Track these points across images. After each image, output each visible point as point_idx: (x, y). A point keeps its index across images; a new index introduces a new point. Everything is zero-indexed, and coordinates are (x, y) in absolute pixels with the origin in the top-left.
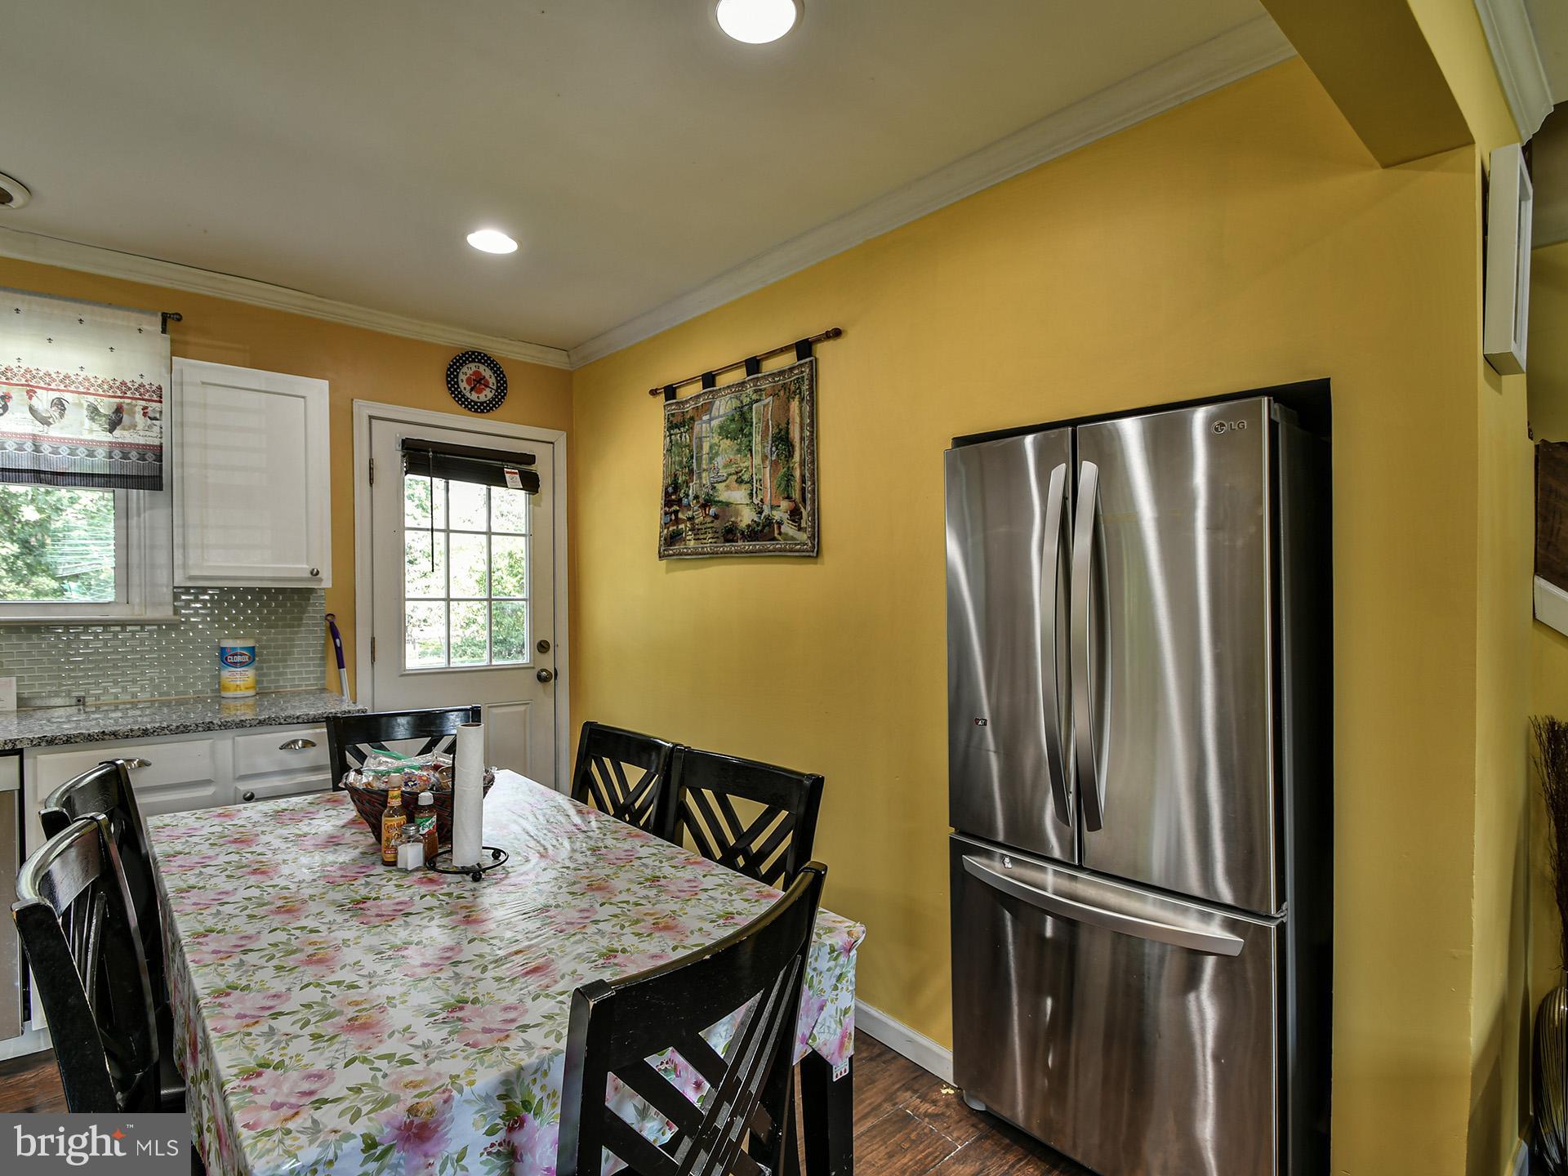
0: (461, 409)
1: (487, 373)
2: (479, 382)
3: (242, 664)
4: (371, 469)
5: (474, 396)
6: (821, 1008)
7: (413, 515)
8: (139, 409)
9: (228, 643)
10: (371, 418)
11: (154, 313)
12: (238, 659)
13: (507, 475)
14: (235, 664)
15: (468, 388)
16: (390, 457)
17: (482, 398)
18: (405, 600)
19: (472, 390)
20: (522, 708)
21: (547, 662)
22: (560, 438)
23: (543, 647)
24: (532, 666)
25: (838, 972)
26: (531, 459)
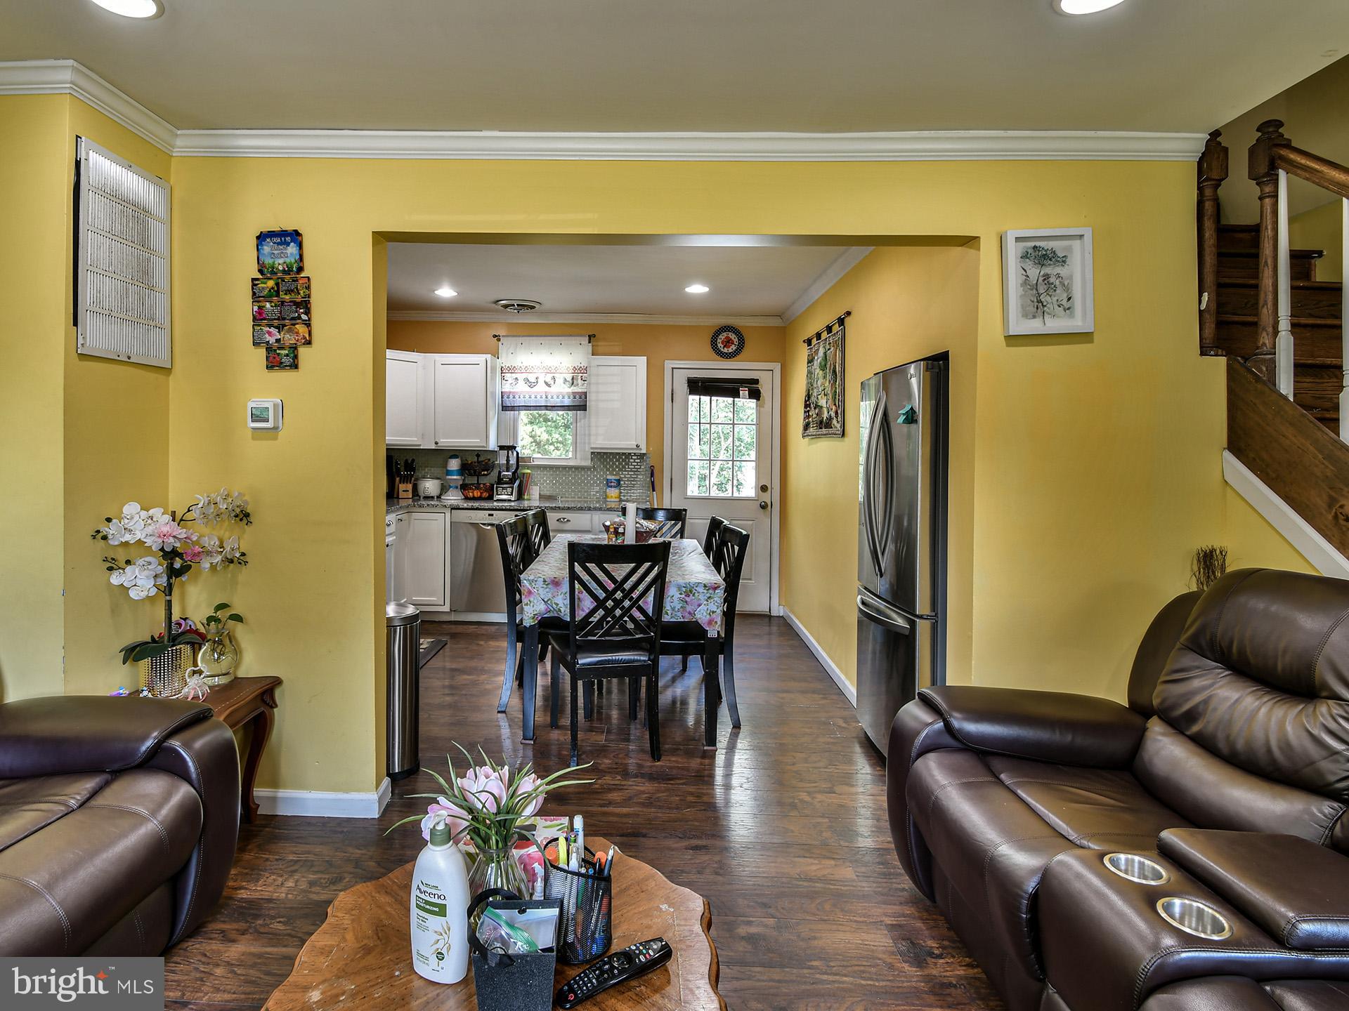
0: (719, 358)
1: (732, 336)
2: (728, 342)
3: (615, 487)
4: (672, 394)
5: (726, 350)
6: (699, 605)
7: (693, 416)
8: (579, 377)
9: (609, 477)
10: (673, 368)
11: (585, 336)
12: (613, 484)
13: (741, 392)
14: (611, 487)
15: (722, 346)
16: (682, 387)
17: (730, 350)
18: (688, 460)
19: (724, 347)
20: (751, 522)
21: (766, 497)
22: (777, 367)
23: (764, 488)
24: (756, 499)
25: (708, 595)
26: (756, 381)
